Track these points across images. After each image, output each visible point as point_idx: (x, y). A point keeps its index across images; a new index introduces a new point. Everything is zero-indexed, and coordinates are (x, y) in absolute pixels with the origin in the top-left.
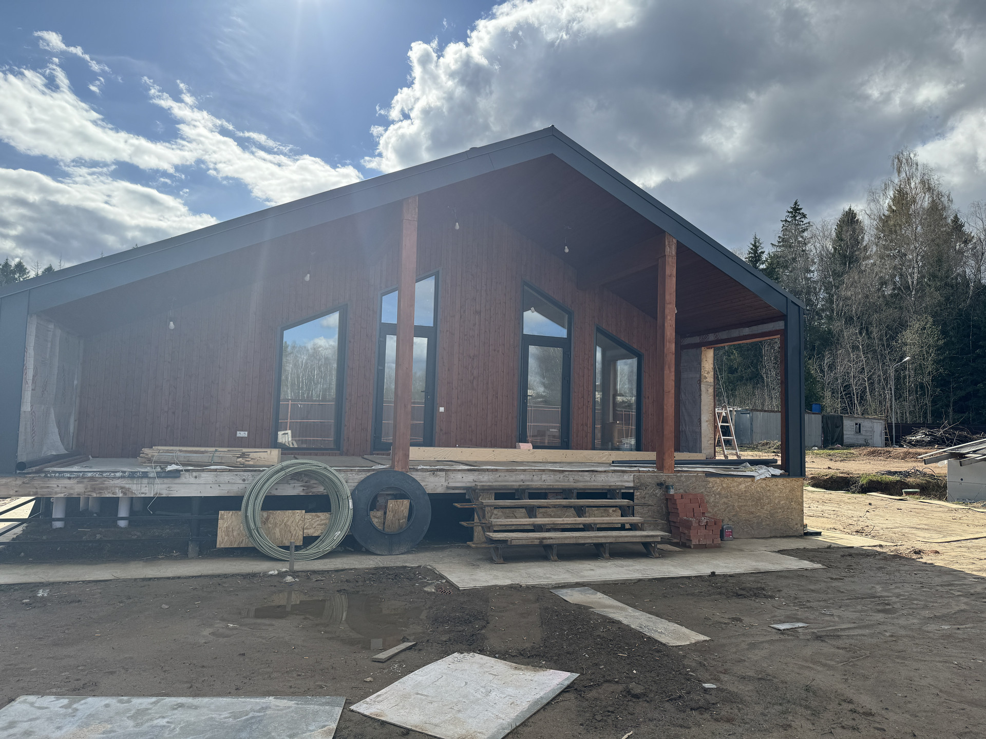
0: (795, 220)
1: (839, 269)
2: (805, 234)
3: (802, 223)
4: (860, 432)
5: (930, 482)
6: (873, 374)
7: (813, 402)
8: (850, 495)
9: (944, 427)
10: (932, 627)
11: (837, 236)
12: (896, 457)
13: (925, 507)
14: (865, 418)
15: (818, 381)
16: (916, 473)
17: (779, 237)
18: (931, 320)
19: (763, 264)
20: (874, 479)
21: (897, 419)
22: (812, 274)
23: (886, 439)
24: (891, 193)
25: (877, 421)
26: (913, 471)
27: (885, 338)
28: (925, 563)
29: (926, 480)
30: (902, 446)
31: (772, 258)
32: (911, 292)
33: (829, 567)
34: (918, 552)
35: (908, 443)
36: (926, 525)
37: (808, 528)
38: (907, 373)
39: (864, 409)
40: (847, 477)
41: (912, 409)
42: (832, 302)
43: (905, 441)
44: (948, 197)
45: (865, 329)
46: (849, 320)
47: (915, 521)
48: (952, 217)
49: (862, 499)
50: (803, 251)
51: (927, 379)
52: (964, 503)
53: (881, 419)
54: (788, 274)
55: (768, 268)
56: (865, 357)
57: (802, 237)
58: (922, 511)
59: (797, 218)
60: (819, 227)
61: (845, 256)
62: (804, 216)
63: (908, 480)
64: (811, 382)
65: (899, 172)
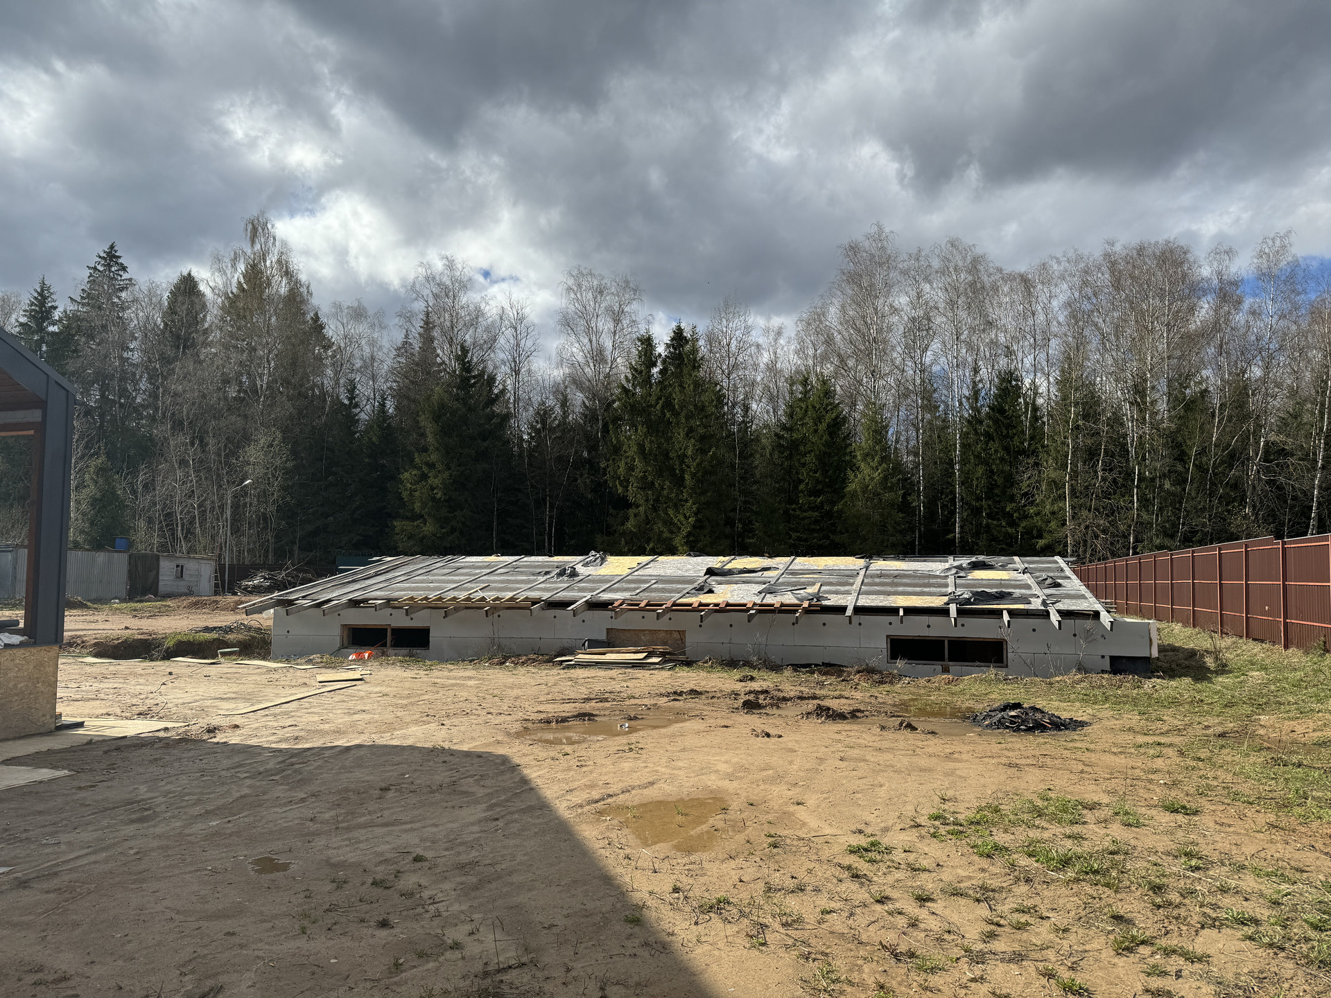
0: (110, 271)
1: (170, 353)
2: (123, 295)
3: (119, 278)
4: (182, 576)
5: (255, 637)
6: (205, 500)
7: (117, 535)
8: (148, 664)
9: (287, 569)
10: (198, 827)
11: (170, 308)
12: (225, 609)
13: (240, 670)
14: (189, 558)
15: (127, 506)
16: (240, 627)
17: (83, 290)
18: (279, 435)
19: (54, 325)
20: (185, 639)
21: (232, 558)
22: (130, 353)
23: (216, 586)
24: (242, 267)
25: (206, 562)
26: (235, 625)
27: (223, 454)
28: (218, 743)
29: (250, 636)
30: (235, 594)
31: (69, 318)
32: (260, 397)
33: (79, 772)
34: (212, 730)
35: (243, 589)
36: (234, 693)
37: (63, 718)
38: (248, 500)
39: (191, 547)
40: (149, 639)
41: (251, 546)
42: (156, 397)
43: (240, 587)
44: (308, 288)
45: (200, 439)
46: (178, 425)
47: (222, 689)
48: (312, 314)
49: (162, 668)
50: (119, 317)
51: (272, 509)
52: (288, 661)
53: (210, 559)
54: (94, 347)
55: (61, 333)
56: (196, 477)
57: (119, 298)
58: (235, 675)
59: (113, 269)
60: (144, 289)
61: (178, 337)
62: (124, 269)
63: (228, 637)
64: (116, 506)
65: (253, 242)
